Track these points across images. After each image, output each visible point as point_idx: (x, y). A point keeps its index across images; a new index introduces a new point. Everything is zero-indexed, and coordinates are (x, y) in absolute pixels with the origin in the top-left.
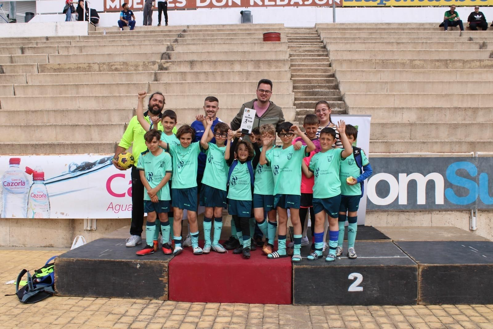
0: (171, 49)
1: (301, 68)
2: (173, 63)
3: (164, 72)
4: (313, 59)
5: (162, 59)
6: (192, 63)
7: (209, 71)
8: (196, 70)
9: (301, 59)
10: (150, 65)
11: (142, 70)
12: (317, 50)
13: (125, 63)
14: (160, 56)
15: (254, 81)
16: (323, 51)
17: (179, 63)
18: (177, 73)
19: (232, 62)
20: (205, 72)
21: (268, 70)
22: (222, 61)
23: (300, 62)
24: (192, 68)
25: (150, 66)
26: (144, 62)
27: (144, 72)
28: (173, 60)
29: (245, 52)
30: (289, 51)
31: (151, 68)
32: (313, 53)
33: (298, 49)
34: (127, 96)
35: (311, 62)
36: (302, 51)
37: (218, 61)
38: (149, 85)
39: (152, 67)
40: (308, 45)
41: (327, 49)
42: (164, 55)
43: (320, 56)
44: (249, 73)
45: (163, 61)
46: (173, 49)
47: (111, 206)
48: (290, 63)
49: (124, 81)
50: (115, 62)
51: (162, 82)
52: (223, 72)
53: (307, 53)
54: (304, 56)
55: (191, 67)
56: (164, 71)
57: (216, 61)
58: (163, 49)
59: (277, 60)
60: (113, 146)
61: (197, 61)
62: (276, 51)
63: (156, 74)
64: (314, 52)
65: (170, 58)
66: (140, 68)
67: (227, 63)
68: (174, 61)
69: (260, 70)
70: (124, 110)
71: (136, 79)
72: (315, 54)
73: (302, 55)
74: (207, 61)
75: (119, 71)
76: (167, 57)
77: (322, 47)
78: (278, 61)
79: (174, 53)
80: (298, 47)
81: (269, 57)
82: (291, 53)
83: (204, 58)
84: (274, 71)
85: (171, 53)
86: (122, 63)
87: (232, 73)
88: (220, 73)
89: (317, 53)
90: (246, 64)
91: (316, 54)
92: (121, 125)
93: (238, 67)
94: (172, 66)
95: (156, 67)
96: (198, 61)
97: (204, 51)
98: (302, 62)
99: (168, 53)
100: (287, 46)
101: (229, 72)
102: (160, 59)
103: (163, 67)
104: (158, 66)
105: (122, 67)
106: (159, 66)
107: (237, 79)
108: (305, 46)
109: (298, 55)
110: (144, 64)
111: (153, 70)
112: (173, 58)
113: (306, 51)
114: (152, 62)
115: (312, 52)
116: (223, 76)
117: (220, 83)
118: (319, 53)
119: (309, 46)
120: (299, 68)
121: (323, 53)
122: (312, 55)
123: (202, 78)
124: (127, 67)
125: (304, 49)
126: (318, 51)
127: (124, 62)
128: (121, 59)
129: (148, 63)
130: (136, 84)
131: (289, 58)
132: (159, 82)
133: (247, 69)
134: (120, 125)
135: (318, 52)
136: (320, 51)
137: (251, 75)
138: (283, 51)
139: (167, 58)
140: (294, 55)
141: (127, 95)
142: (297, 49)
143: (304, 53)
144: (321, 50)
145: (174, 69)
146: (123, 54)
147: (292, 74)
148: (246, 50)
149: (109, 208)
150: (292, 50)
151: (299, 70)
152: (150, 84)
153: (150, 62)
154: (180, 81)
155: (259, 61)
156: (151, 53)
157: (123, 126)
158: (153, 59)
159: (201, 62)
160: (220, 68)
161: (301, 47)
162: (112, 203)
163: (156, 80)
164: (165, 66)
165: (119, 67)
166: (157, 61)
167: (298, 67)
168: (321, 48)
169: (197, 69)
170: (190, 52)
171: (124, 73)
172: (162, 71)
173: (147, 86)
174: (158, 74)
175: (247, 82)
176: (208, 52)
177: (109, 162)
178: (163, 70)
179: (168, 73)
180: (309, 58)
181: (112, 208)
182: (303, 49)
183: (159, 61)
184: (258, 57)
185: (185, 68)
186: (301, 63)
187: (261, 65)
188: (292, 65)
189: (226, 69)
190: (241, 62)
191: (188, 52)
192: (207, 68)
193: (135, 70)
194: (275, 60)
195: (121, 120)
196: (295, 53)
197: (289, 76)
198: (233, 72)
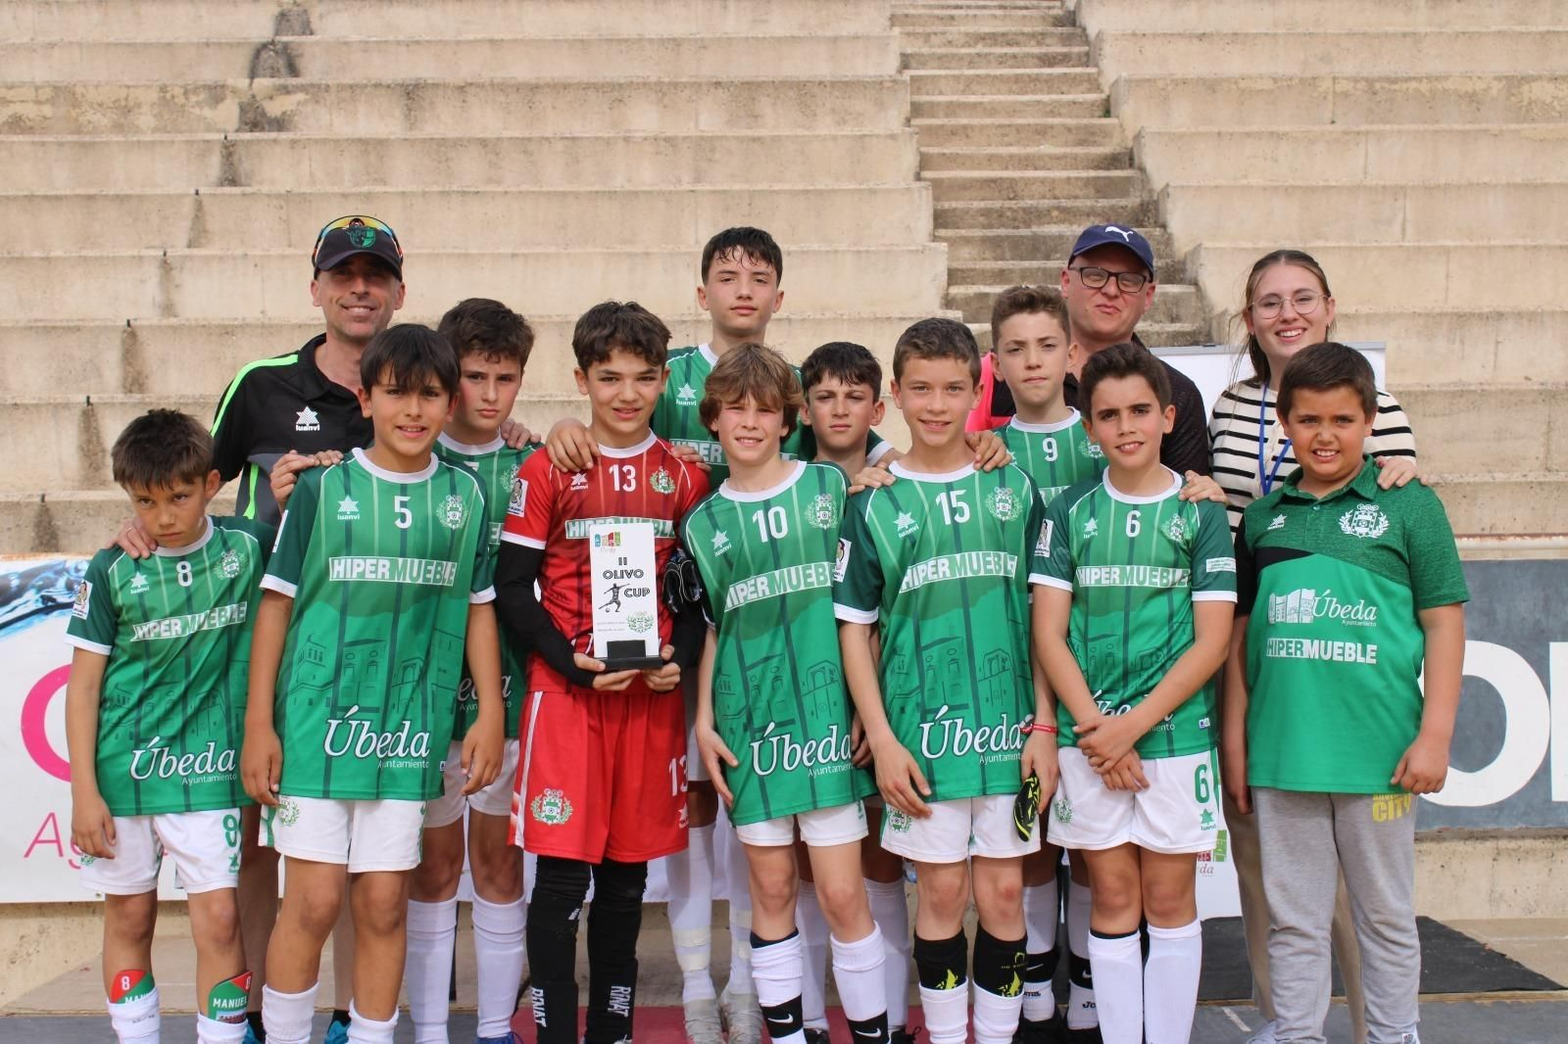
0: (297, 27)
1: (964, 121)
2: (317, 92)
3: (275, 141)
4: (1017, 79)
5: (253, 74)
6: (412, 94)
7: (506, 134)
8: (430, 129)
9: (957, 78)
10: (198, 104)
11: (155, 130)
12: (1033, 35)
13: (64, 94)
14: (243, 59)
15: (737, 187)
16: (1066, 40)
17: (346, 94)
18: (337, 143)
19: (616, 92)
20: (483, 143)
21: (799, 132)
22: (566, 86)
23: (953, 93)
24: (411, 115)
25: (197, 111)
26: (163, 89)
27: (166, 137)
28: (316, 81)
29: (677, 42)
30: (898, 42)
31: (200, 118)
32: (1015, 50)
33: (941, 29)
34: (85, 259)
35: (1011, 92)
36: (962, 41)
37: (548, 85)
38: (199, 207)
39: (207, 112)
40: (985, 12)
41: (1084, 29)
42: (264, 55)
43: (1051, 65)
44: (706, 146)
45: (263, 83)
46: (308, 23)
47: (49, 834)
48: (908, 98)
49: (61, 180)
50: (11, 87)
51: (265, 189)
52: (574, 139)
53: (986, 50)
54: (972, 61)
55: (407, 117)
56: (273, 135)
57: (534, 88)
58: (259, 26)
59: (847, 84)
60: (29, 516)
61: (436, 86)
62: (835, 40)
63: (229, 150)
64: (1017, 44)
65: (293, 70)
66: (145, 120)
67: (592, 95)
68: (319, 86)
69: (763, 132)
70: (78, 329)
71: (127, 172)
72: (1027, 55)
73: (961, 58)
74: (492, 85)
75: (31, 130)
76: (281, 63)
77: (1058, 22)
78: (847, 87)
79: (317, 43)
80: (941, 18)
81: (797, 66)
82: (909, 51)
83: (468, 68)
84: (835, 138)
85: (300, 44)
86: (46, 94)
87: (621, 144)
88: (559, 146)
89: (1036, 50)
90: (690, 100)
91: (1033, 56)
92: (67, 406)
93: (644, 119)
94: (309, 109)
95: (227, 114)
96: (445, 86)
97: (471, 37)
98: (963, 92)
99: (286, 46)
100: (888, 14)
101: (608, 142)
102: (246, 72)
103: (264, 114)
104: (235, 112)
105: (47, 110)
106: (243, 110)
107: (647, 174)
108: (971, 12)
109: (940, 58)
110: (165, 99)
111: (209, 129)
112: (313, 70)
113: (982, 38)
114: (205, 87)
115: (1009, 44)
116: (577, 161)
117: (564, 194)
118: (1044, 50)
119: (995, 17)
120: (953, 121)
121: (1065, 50)
122: (1015, 56)
123: (470, 169)
124: (73, 114)
125: (971, 29)
126: (1039, 38)
127: (56, 88)
128: (42, 71)
129: (186, 93)
130: (128, 197)
131: (900, 72)
132: (248, 190)
133: (692, 125)
134: (58, 408)
135: (1039, 44)
136: (1048, 41)
137: (717, 156)
138: (868, 38)
139: (283, 70)
140: (923, 61)
141: (84, 253)
142: (934, 29)
143: (972, 51)
144: (1052, 34)
145: (320, 122)
146: (52, 45)
147: (923, 149)
148: (679, 30)
149: (36, 841)
150: (908, 34)
151: (953, 132)
152: (206, 202)
153: (196, 90)
154: (357, 184)
155: (752, 87)
156: (198, 45)
157: (77, 412)
158: (208, 74)
159: (461, 89)
160: (557, 121)
161: (952, 18)
162: (52, 815)
163: (233, 182)
164: (274, 108)
165: (29, 111)
166: (230, 82)
167: (947, 116)
168: (1055, 25)
169: (442, 122)
170: (398, 43)
171: (61, 144)
172: (257, 135)
173: (187, 208)
174: (241, 151)
175: (703, 193)
176: (492, 42)
177: (31, 600)
178: (263, 129)
179: (294, 143)
180: (998, 72)
181: (57, 841)
182: (963, 29)
183: (243, 83)
184: (743, 69)
185: (379, 122)
186: (963, 99)
187: (764, 105)
188: (917, 110)
189: (589, 124)
190: (663, 92)
191: (391, 38)
192: (488, 121)
193: (118, 127)
194: (833, 84)
195: (60, 381)
196: (925, 50)
197: (910, 161)
198: (626, 139)
